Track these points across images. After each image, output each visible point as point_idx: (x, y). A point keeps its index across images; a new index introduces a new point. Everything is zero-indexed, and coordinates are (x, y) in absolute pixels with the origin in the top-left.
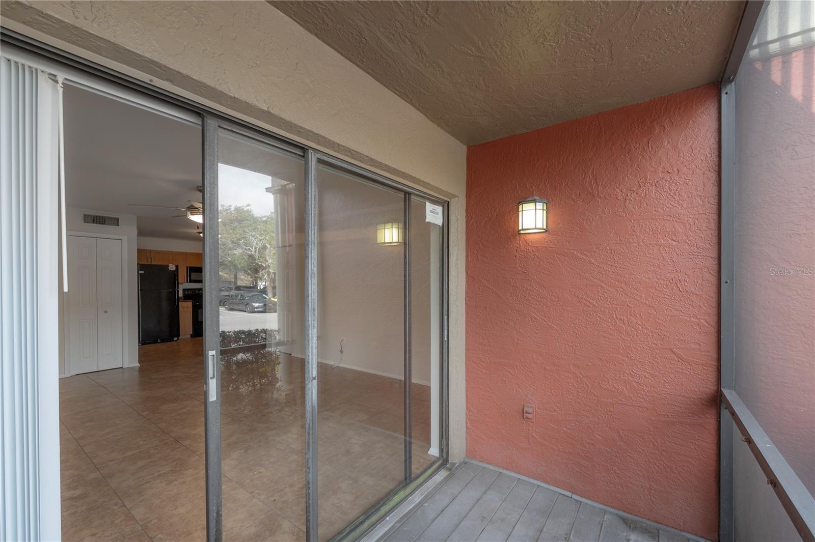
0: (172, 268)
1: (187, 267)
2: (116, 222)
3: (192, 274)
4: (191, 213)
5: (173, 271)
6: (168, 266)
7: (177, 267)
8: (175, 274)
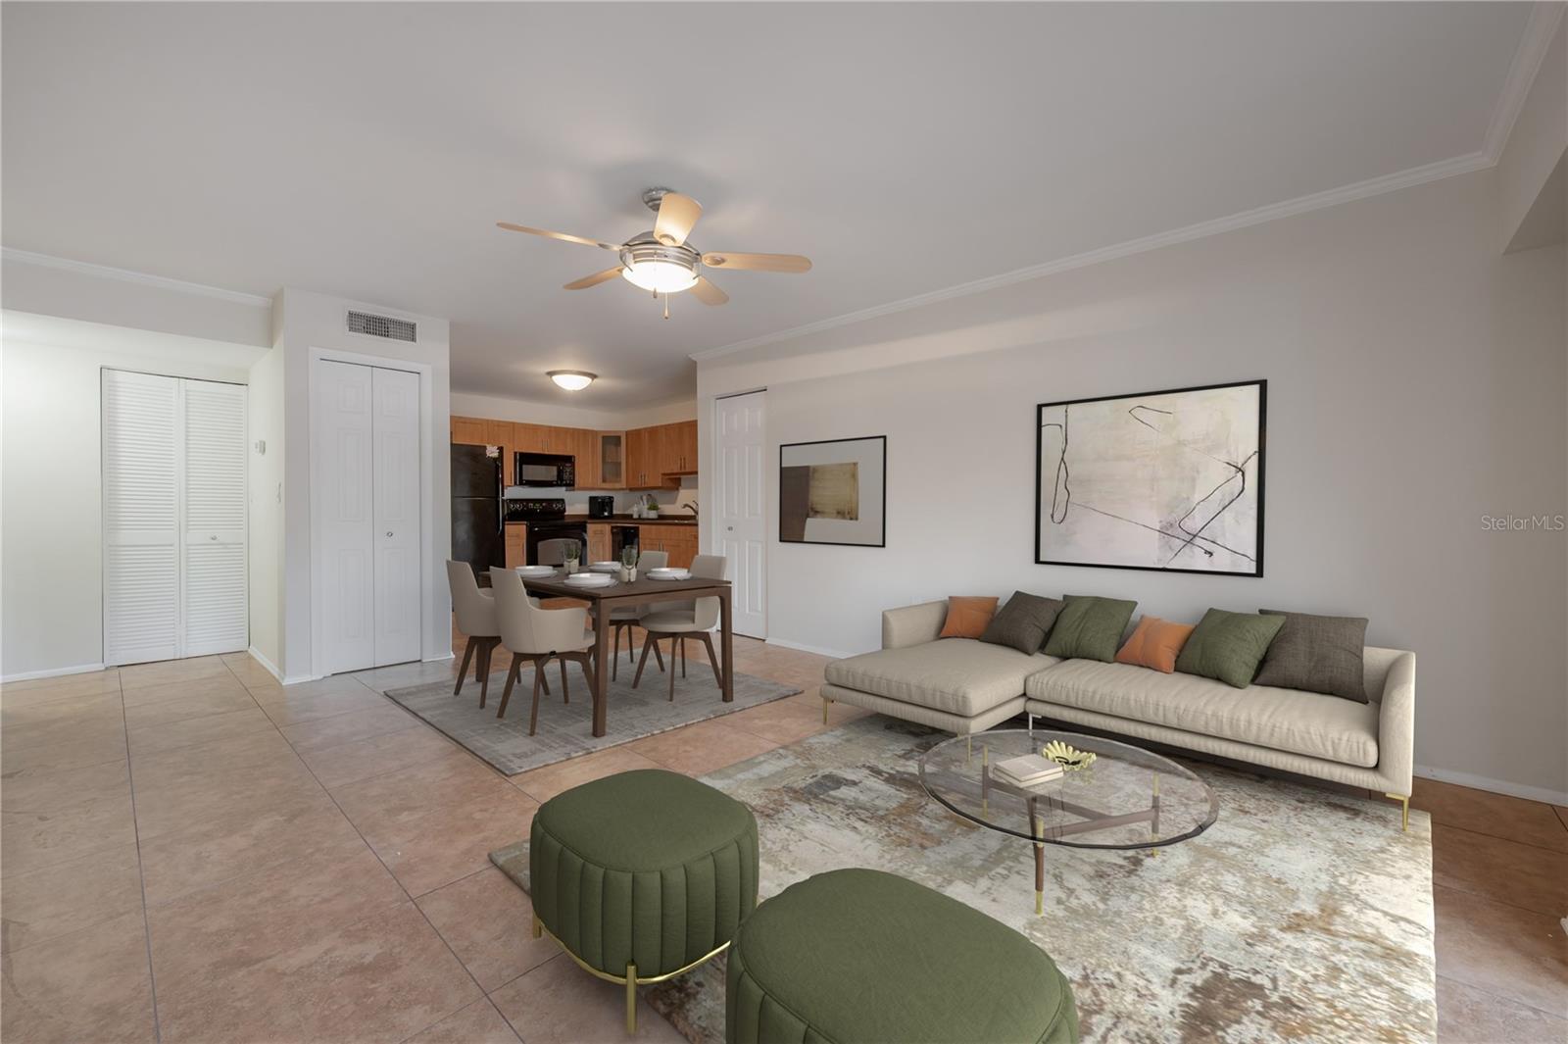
0: (492, 452)
1: (515, 453)
2: (408, 331)
3: (524, 466)
4: (635, 257)
5: (495, 459)
6: (485, 447)
7: (501, 449)
8: (497, 463)
